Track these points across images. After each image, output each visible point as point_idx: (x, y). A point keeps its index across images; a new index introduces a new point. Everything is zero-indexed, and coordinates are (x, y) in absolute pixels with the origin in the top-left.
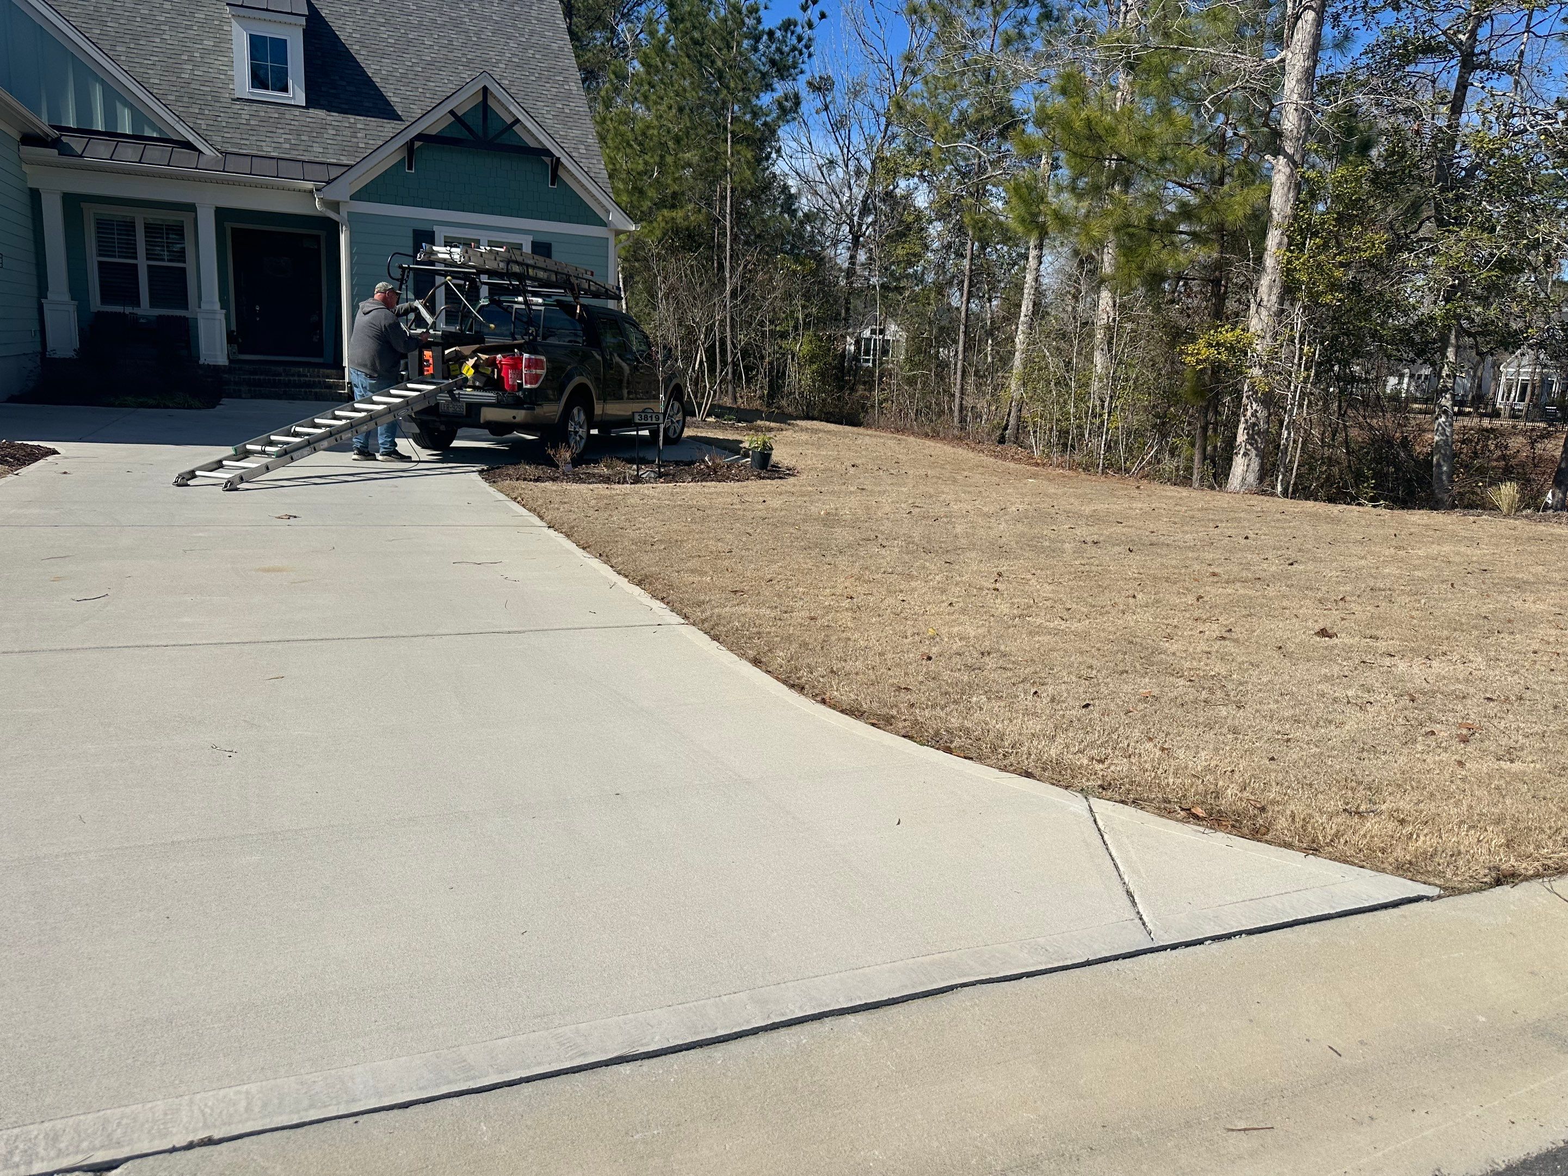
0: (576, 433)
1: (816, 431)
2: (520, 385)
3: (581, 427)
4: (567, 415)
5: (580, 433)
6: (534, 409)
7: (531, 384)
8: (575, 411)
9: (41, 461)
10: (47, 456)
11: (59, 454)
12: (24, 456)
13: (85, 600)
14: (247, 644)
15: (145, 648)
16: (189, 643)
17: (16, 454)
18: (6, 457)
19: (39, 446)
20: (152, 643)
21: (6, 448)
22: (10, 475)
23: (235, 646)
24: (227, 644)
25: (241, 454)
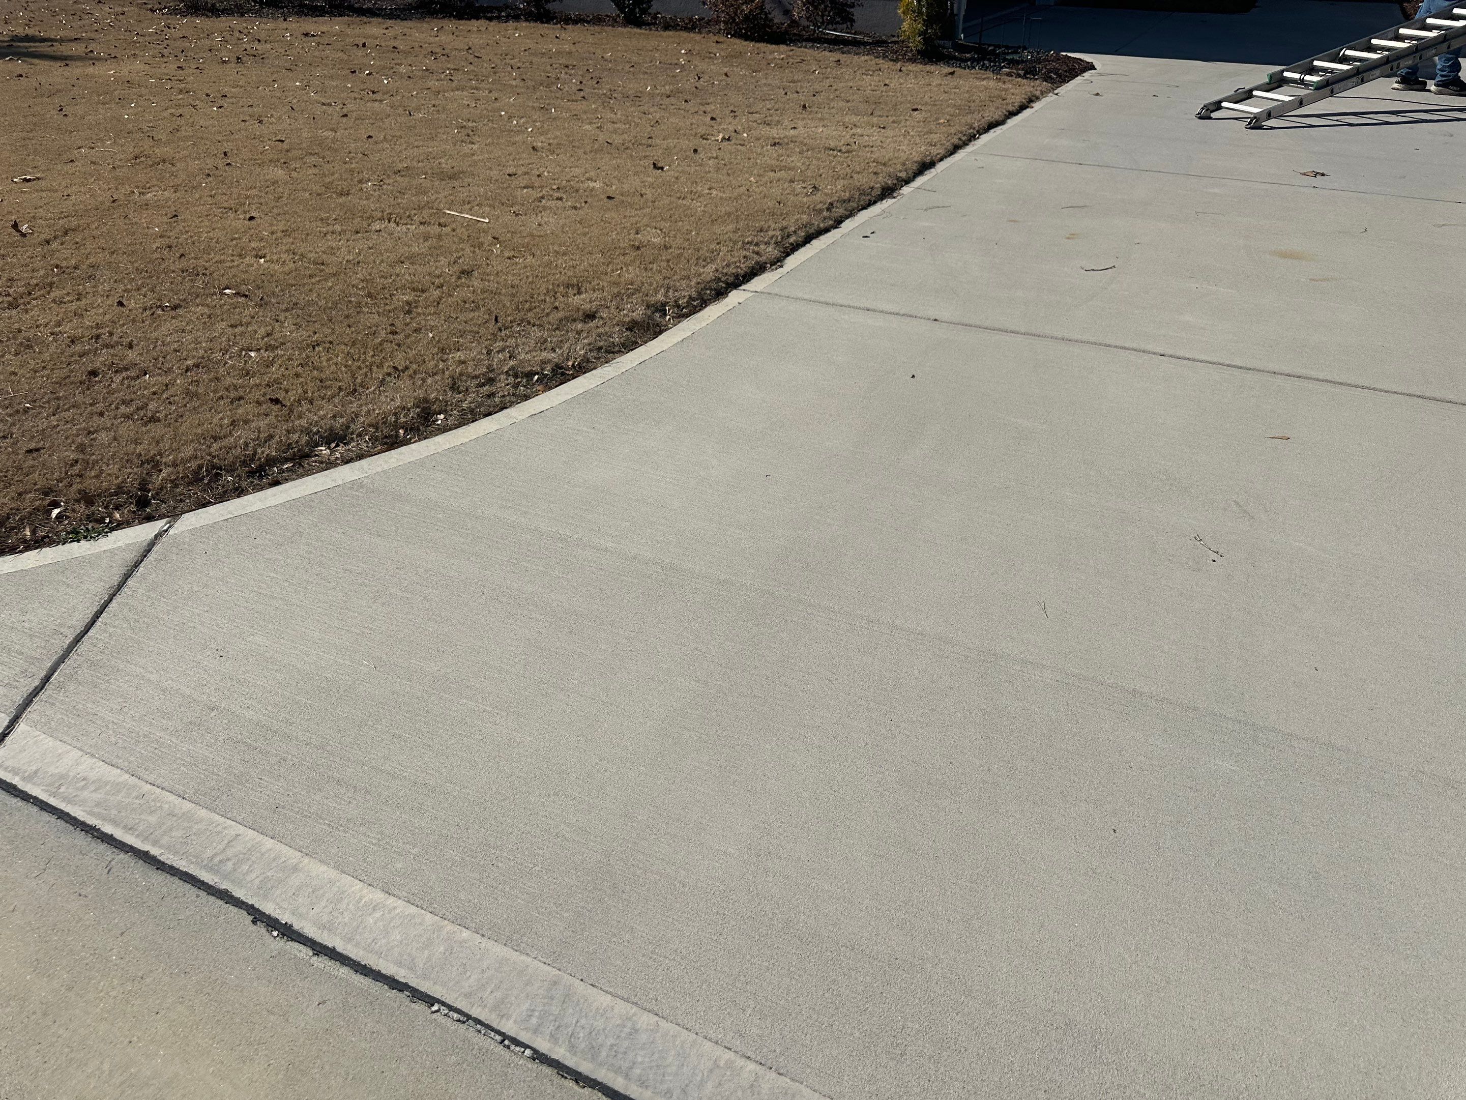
9: (1079, 77)
10: (1085, 72)
11: (1095, 69)
12: (1066, 71)
13: (1093, 270)
14: (1250, 372)
15: (1141, 353)
16: (1187, 356)
17: (1059, 69)
18: (1051, 72)
19: (1080, 59)
20: (1149, 347)
21: (1053, 61)
22: (1051, 94)
23: (1237, 372)
24: (1228, 366)
25: (1277, 83)
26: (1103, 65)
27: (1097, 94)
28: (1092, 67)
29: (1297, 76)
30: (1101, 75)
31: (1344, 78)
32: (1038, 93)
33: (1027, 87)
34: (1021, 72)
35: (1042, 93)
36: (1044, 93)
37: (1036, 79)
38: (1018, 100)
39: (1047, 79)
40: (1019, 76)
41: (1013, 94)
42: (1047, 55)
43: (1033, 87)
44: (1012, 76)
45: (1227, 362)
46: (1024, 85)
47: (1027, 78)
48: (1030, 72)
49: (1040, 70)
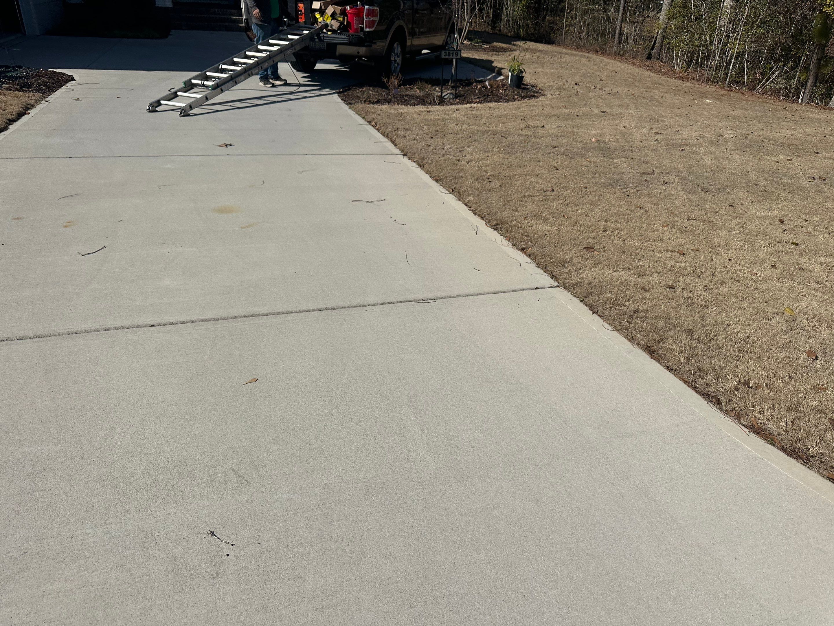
0: (395, 61)
1: (534, 51)
2: (362, 29)
3: (398, 57)
4: (390, 48)
5: (398, 61)
6: (371, 46)
7: (369, 28)
8: (395, 45)
9: (64, 87)
10: (67, 83)
11: (75, 80)
12: (53, 83)
13: (89, 254)
14: (219, 322)
15: (136, 329)
16: (172, 321)
17: (47, 82)
18: (41, 85)
19: (63, 74)
20: (141, 321)
21: (42, 76)
22: (43, 102)
23: (210, 325)
24: (202, 321)
25: (189, 86)
26: (80, 77)
27: (78, 99)
28: (72, 79)
29: (199, 82)
30: (79, 84)
31: (225, 82)
32: (32, 102)
33: (24, 97)
34: (18, 87)
35: (36, 102)
36: (38, 102)
37: (30, 91)
38: (16, 109)
39: (39, 90)
40: (16, 89)
41: (11, 105)
42: (38, 72)
43: (29, 97)
44: (11, 90)
45: (201, 318)
46: (21, 96)
47: (23, 91)
48: (24, 87)
49: (32, 85)
